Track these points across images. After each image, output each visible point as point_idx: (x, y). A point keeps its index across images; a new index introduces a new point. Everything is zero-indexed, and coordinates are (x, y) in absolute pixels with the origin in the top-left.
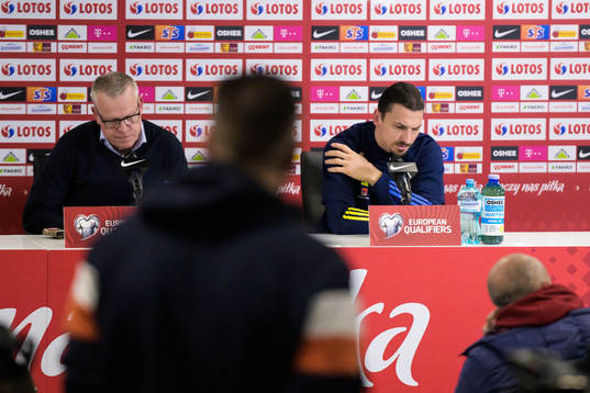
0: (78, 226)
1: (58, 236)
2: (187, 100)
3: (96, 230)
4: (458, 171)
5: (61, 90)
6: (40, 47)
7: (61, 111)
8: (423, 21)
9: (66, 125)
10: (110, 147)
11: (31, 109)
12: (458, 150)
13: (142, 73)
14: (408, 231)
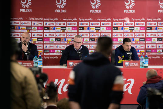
0: (70, 64)
1: (66, 66)
2: (90, 41)
3: (73, 65)
4: (140, 54)
7: (67, 43)
8: (133, 26)
10: (76, 49)
12: (140, 50)
13: (82, 36)
14: (130, 65)
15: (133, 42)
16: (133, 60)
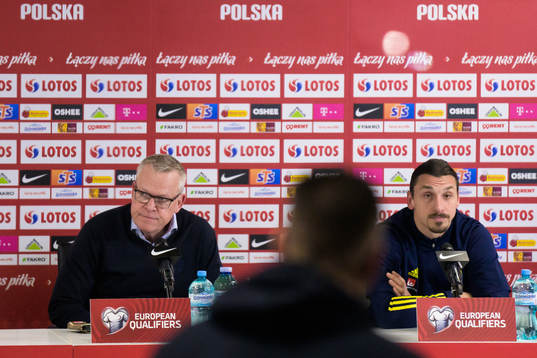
0: (105, 319)
1: (85, 330)
3: (125, 324)
4: (512, 259)
5: (87, 173)
6: (65, 127)
7: (87, 196)
8: (473, 98)
9: (92, 211)
11: (56, 193)
12: (511, 237)
13: (174, 155)
14: (459, 325)
15: (472, 191)
16: (474, 295)
